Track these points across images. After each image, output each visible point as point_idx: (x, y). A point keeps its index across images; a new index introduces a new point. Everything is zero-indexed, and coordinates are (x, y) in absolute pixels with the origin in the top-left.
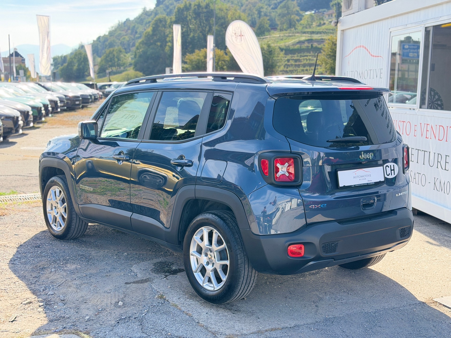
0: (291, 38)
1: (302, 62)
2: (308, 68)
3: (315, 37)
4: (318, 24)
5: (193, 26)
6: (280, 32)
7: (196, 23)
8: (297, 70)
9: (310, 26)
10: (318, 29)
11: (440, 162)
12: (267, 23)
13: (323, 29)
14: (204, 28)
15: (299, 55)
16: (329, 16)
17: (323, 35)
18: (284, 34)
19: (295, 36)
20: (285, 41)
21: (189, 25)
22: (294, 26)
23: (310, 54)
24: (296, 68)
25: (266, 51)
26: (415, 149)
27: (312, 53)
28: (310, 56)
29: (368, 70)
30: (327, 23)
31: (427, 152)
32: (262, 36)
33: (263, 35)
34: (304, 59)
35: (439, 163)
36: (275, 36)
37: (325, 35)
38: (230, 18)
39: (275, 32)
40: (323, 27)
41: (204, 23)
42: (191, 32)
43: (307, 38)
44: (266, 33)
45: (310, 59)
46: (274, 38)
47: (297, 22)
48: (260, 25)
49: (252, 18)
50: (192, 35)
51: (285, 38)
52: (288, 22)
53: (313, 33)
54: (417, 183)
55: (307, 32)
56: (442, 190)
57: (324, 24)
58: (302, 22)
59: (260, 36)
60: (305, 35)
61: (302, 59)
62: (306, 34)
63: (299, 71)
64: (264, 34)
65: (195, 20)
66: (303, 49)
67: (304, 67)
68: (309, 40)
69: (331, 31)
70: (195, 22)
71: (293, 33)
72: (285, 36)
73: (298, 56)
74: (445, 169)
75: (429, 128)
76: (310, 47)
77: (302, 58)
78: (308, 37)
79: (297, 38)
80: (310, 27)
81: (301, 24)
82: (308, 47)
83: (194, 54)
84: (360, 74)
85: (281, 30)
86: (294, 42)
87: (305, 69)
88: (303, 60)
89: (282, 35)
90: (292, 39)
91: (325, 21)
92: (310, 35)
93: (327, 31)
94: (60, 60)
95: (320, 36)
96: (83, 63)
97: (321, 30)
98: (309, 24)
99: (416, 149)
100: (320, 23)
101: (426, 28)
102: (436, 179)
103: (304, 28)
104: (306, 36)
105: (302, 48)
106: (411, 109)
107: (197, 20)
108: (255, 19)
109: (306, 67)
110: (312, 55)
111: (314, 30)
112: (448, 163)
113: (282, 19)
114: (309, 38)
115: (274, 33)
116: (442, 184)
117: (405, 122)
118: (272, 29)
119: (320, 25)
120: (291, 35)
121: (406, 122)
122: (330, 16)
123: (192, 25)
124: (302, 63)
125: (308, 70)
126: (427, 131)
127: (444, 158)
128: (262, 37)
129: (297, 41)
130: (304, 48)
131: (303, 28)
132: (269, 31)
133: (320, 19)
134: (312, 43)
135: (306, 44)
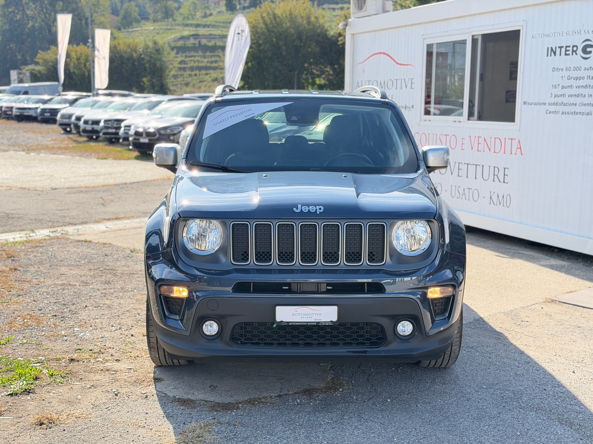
0: (170, 31)
1: (188, 64)
2: (197, 72)
3: (202, 31)
4: (203, 14)
5: (32, 13)
6: (154, 24)
7: (35, 8)
8: (183, 75)
9: (193, 16)
10: (204, 21)
11: (497, 175)
12: (135, 11)
13: (211, 22)
14: (47, 15)
15: (184, 55)
16: (215, 4)
17: (212, 29)
18: (160, 26)
19: (175, 29)
20: (163, 35)
21: (26, 10)
22: (172, 16)
23: (198, 54)
24: (181, 72)
25: (152, 49)
26: (463, 163)
27: (200, 53)
28: (198, 56)
29: (393, 80)
30: (214, 13)
31: (479, 165)
32: (129, 28)
33: (131, 27)
34: (191, 61)
35: (496, 177)
36: (147, 28)
37: (214, 29)
38: (85, 3)
39: (147, 23)
40: (211, 18)
41: (47, 9)
42: (28, 20)
43: (191, 33)
44: (135, 24)
45: (198, 61)
46: (147, 32)
47: (175, 11)
48: (126, 13)
49: (112, 4)
50: (31, 24)
51: (161, 31)
52: (164, 10)
53: (198, 26)
54: (467, 199)
55: (191, 25)
56: (500, 204)
57: (211, 15)
58: (182, 11)
59: (127, 27)
60: (187, 28)
61: (187, 61)
62: (189, 27)
63: (185, 76)
64: (132, 25)
65: (34, 4)
66: (188, 47)
67: (192, 70)
68: (193, 35)
69: (222, 24)
70: (34, 6)
71: (172, 25)
72: (161, 29)
73: (182, 56)
74: (504, 182)
75: (481, 140)
76: (197, 45)
77: (188, 59)
78: (193, 31)
79: (178, 32)
80: (193, 19)
81: (180, 14)
82: (194, 44)
83: (49, 52)
84: (381, 84)
85: (155, 21)
86: (174, 37)
87: (193, 73)
88: (189, 62)
89: (157, 28)
90: (172, 33)
91: (212, 11)
92: (194, 29)
93: (216, 24)
95: (208, 31)
97: (208, 23)
98: (191, 14)
99: (465, 164)
100: (206, 14)
101: (473, 36)
102: (492, 193)
103: (186, 20)
104: (189, 30)
105: (187, 45)
106: (455, 121)
107: (37, 4)
108: (116, 4)
109: (194, 70)
110: (201, 56)
111: (199, 22)
112: (507, 175)
113: (155, 7)
114: (194, 33)
115: (144, 24)
116: (501, 197)
117: (448, 135)
118: (142, 19)
119: (205, 16)
120: (169, 27)
121: (450, 136)
122: (217, 4)
123: (30, 10)
124: (189, 66)
125: (198, 75)
126: (479, 143)
127: (502, 171)
128: (130, 30)
129: (179, 37)
130: (190, 45)
131: (184, 18)
132: (138, 21)
133: (205, 8)
134: (199, 40)
135: (192, 41)
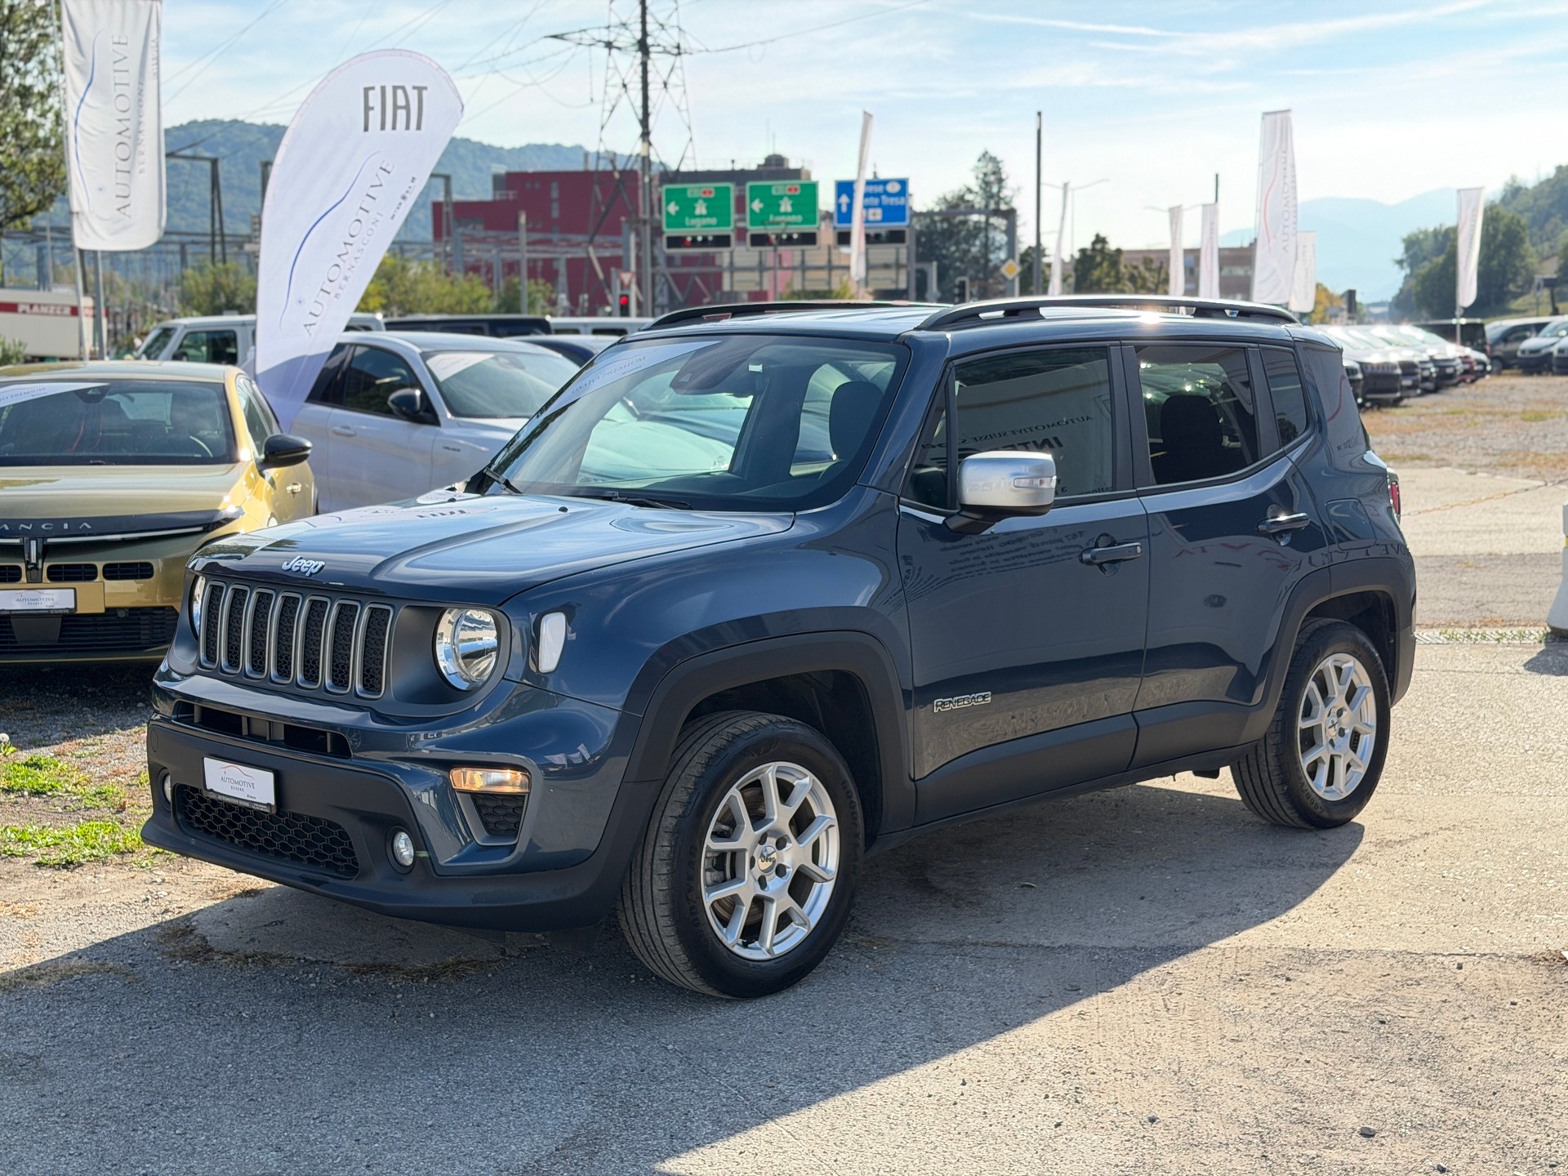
94: (1429, 245)
96: (1503, 252)
